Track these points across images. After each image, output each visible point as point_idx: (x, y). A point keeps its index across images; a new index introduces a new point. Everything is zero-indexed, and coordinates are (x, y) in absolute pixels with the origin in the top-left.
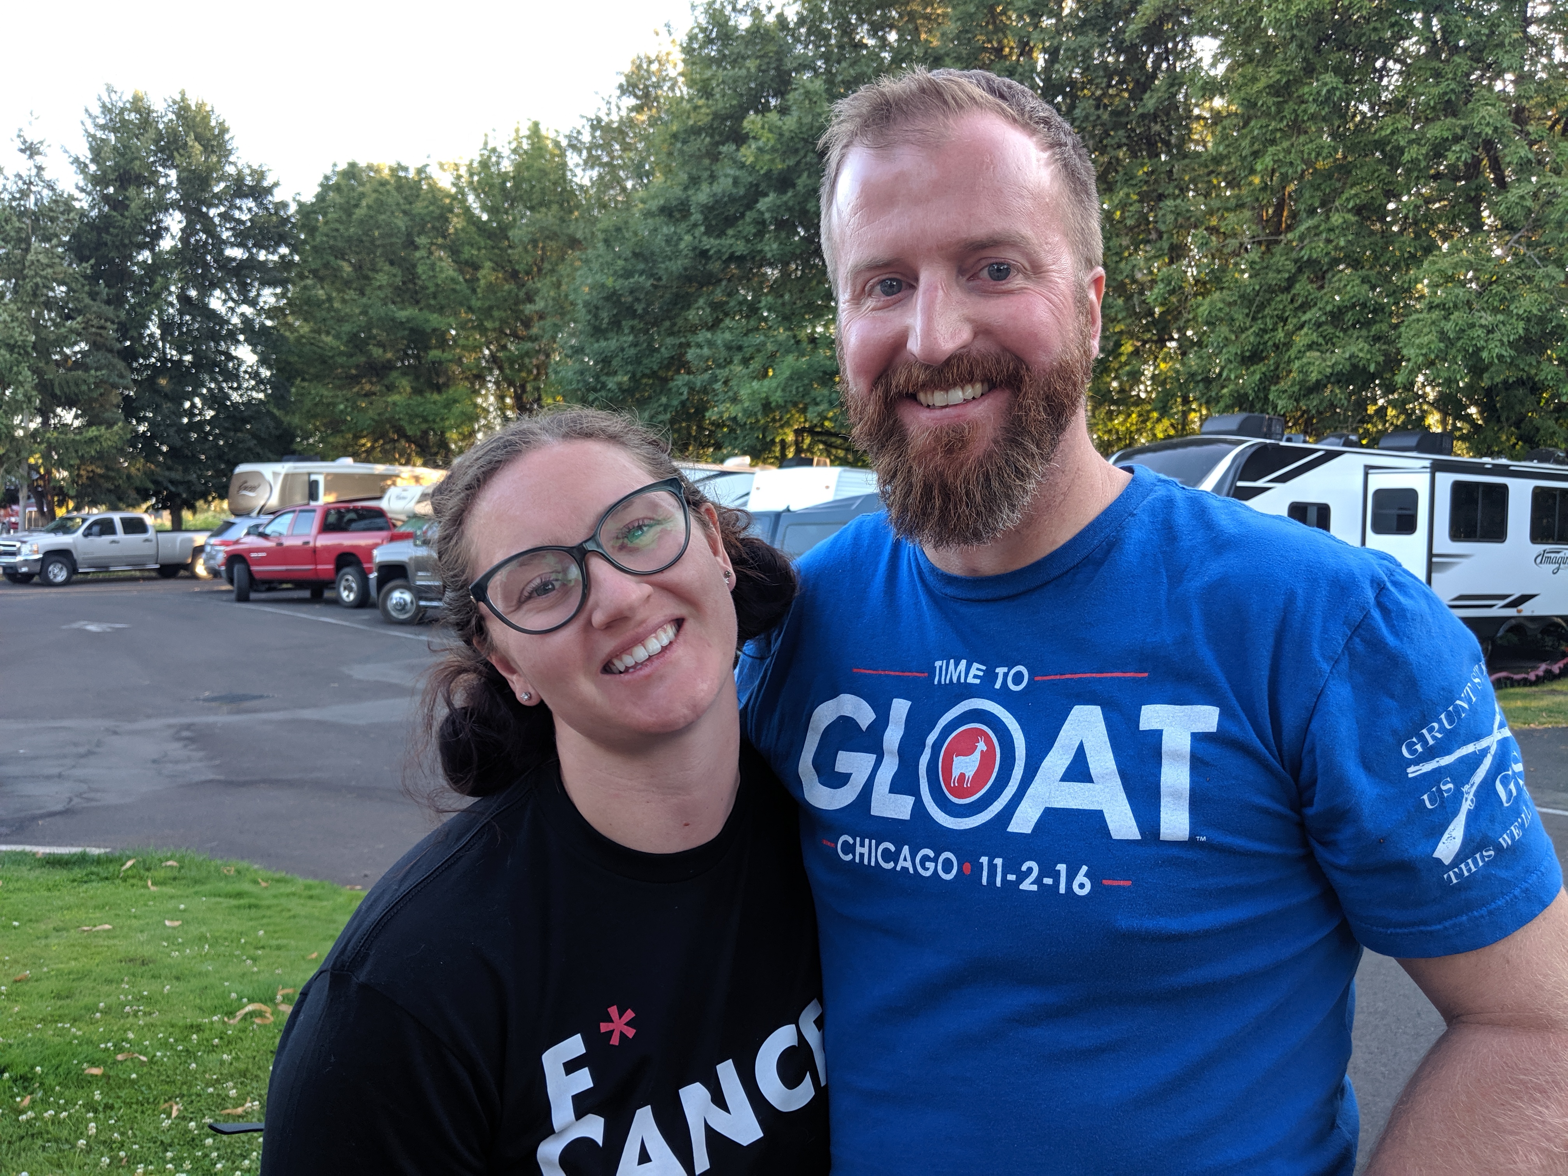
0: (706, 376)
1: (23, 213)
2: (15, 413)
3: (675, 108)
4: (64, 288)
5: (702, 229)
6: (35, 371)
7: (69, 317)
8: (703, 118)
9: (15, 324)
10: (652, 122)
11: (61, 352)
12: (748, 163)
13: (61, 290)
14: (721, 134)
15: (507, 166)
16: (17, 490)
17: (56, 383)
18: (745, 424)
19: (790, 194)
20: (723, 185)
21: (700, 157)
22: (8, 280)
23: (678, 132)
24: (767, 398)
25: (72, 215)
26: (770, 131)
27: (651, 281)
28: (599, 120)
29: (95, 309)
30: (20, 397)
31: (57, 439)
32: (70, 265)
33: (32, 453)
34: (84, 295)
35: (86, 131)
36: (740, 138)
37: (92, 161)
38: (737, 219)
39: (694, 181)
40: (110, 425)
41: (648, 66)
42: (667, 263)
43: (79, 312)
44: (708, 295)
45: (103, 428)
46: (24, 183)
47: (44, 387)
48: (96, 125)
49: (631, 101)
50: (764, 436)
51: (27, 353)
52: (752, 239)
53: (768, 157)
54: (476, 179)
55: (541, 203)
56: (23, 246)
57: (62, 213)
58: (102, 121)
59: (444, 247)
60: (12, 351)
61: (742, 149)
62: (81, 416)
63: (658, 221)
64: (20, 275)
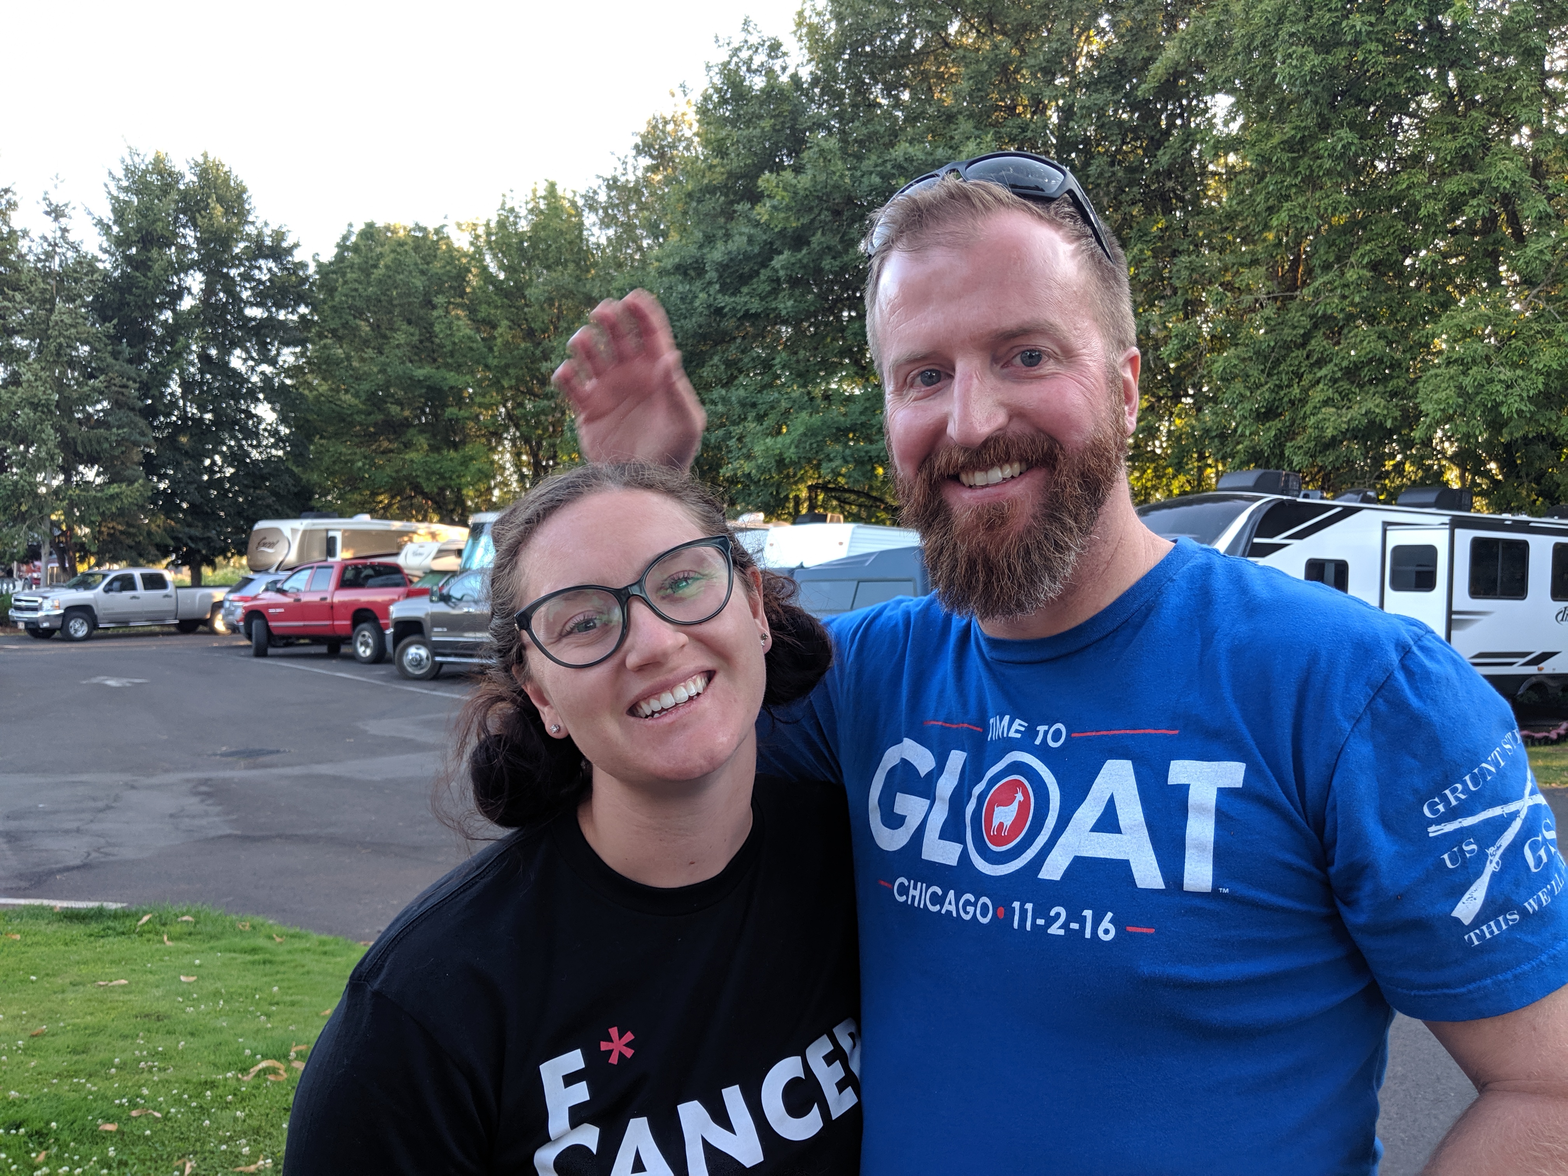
0: (721, 433)
1: (47, 275)
2: (38, 470)
3: (690, 168)
4: (87, 348)
5: (717, 287)
6: (58, 429)
7: (91, 376)
8: (718, 177)
9: (39, 383)
10: (668, 181)
11: (84, 411)
12: (762, 221)
13: (84, 350)
14: (735, 193)
15: (524, 226)
16: (39, 547)
17: (79, 442)
18: (759, 480)
19: (804, 252)
20: (739, 243)
21: (715, 217)
22: (33, 340)
23: (693, 191)
24: (781, 454)
25: (95, 276)
26: (785, 189)
28: (615, 180)
29: (117, 367)
30: (43, 454)
31: (78, 496)
32: (93, 325)
33: (54, 510)
34: (107, 355)
35: (109, 193)
36: (755, 197)
37: (115, 222)
38: (751, 277)
39: (709, 239)
40: (131, 482)
41: (664, 126)
42: (682, 321)
43: (102, 371)
44: (723, 353)
45: (124, 486)
46: (50, 245)
47: (67, 445)
48: (120, 188)
49: (647, 161)
50: (777, 492)
51: (51, 412)
52: (766, 297)
53: (782, 215)
54: (493, 238)
55: (558, 262)
56: (48, 306)
57: (86, 274)
58: (125, 183)
59: (461, 306)
60: (35, 410)
61: (757, 208)
62: (103, 473)
63: (673, 279)
64: (44, 335)
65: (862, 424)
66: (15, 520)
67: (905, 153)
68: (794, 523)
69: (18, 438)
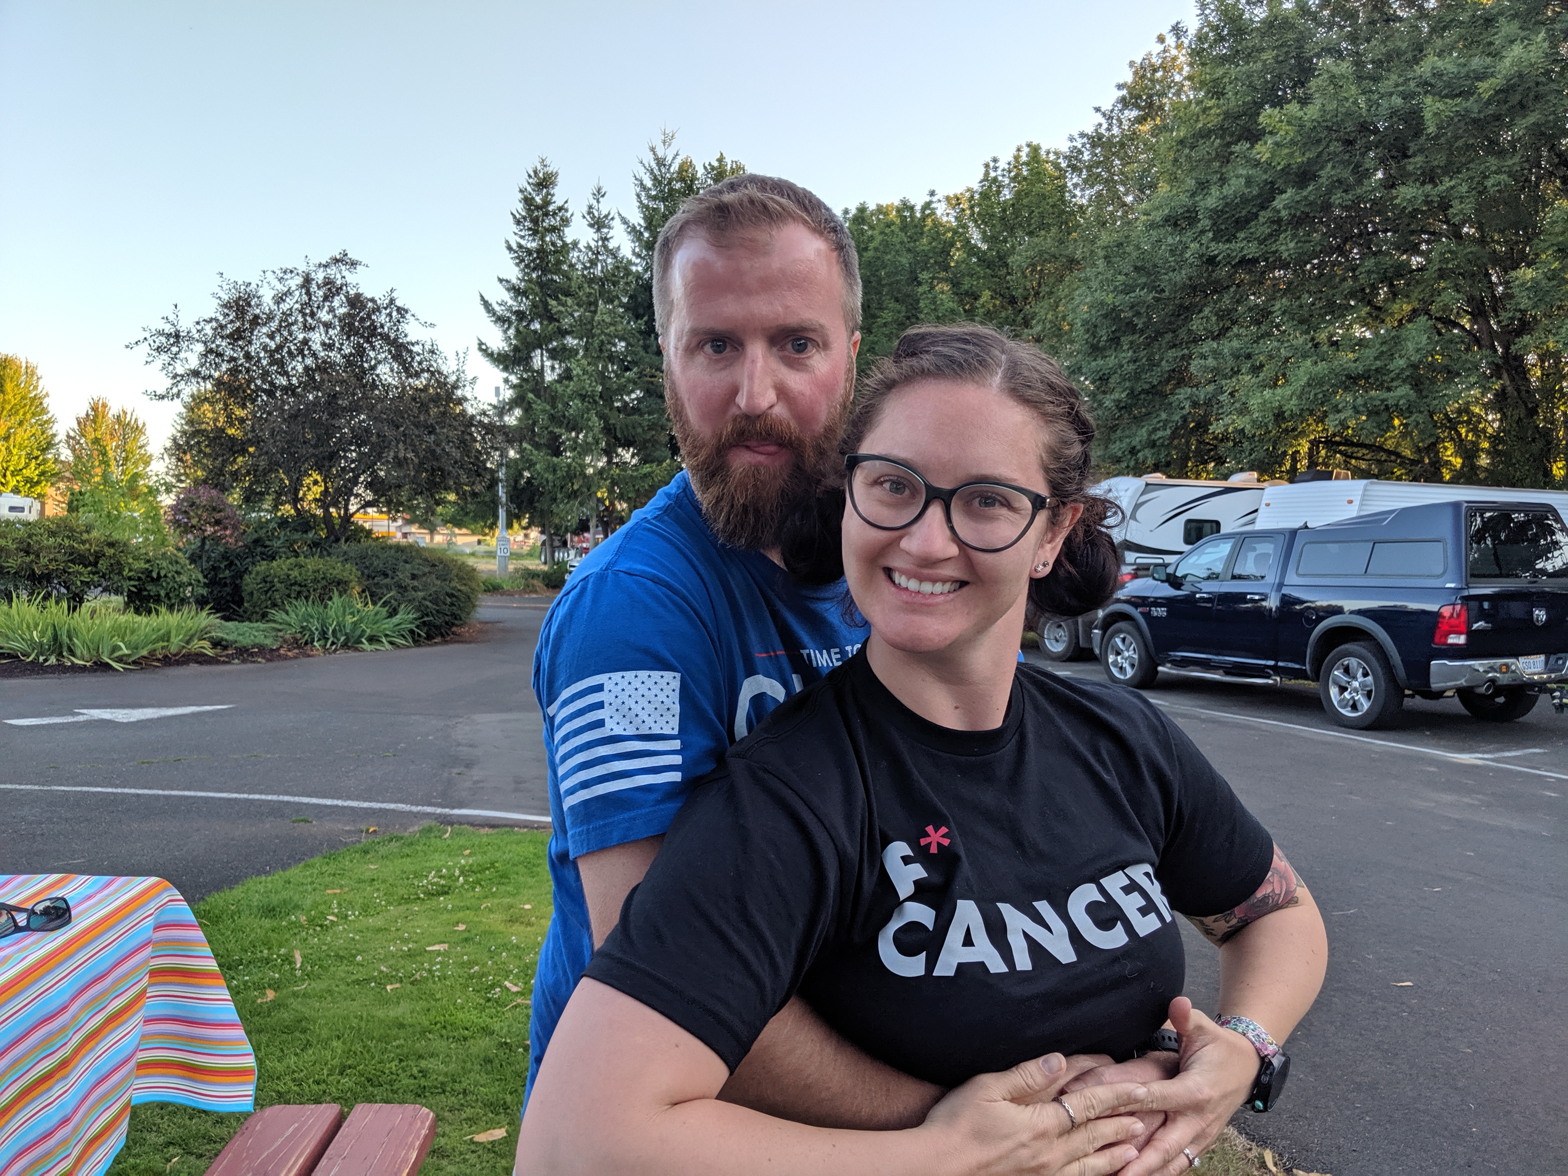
0: (1210, 388)
1: (591, 281)
2: (586, 454)
3: (1182, 114)
4: (623, 344)
5: (1210, 235)
6: (601, 417)
7: (627, 369)
8: (1213, 120)
9: (586, 377)
10: (1157, 131)
11: (622, 400)
12: (1263, 160)
13: (621, 345)
14: (1232, 135)
15: (1007, 195)
16: (588, 520)
17: (618, 427)
18: (1254, 436)
19: (1310, 188)
20: (1235, 185)
21: (1210, 161)
22: (581, 339)
23: (1185, 138)
24: (1281, 407)
25: (630, 278)
26: (1289, 123)
27: (1154, 294)
28: (1100, 137)
29: (647, 360)
30: (590, 440)
31: (619, 475)
32: (628, 323)
33: (600, 487)
34: (639, 349)
35: (641, 202)
36: (1254, 136)
37: (646, 228)
38: (1247, 221)
39: (1203, 186)
40: (660, 463)
41: (1153, 74)
42: (1171, 274)
43: (635, 363)
44: (1215, 303)
45: (655, 465)
46: (593, 253)
47: (608, 430)
48: (649, 197)
49: (1134, 113)
50: (1274, 448)
51: (595, 402)
52: (1265, 239)
53: (1287, 151)
54: (977, 210)
55: (1043, 226)
56: (593, 308)
57: (622, 278)
58: (653, 193)
59: (946, 280)
60: (583, 401)
61: (1257, 146)
62: (637, 454)
63: (1162, 231)
64: (590, 335)
65: (1376, 370)
66: (569, 497)
67: (1433, 68)
68: (1291, 481)
69: (571, 425)
